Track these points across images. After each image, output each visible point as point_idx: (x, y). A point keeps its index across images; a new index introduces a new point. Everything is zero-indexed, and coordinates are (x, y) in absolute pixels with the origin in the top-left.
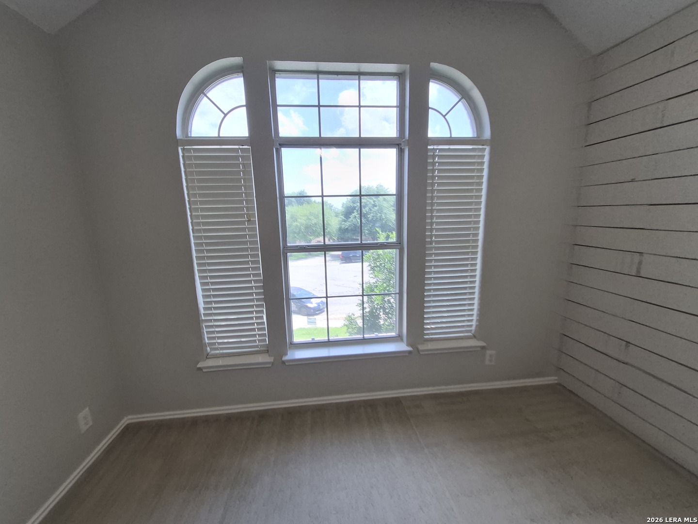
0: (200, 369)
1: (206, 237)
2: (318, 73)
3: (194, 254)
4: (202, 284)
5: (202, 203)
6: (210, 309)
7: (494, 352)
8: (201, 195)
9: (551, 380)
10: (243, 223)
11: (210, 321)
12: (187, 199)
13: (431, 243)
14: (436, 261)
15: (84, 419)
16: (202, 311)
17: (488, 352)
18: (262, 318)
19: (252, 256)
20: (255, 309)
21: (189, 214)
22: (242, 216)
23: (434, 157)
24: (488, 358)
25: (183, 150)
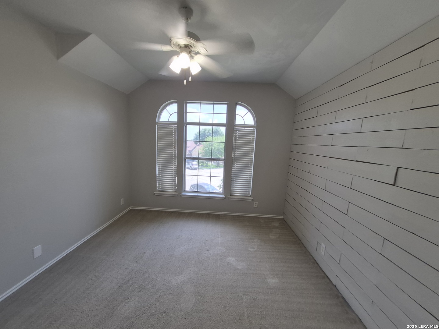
0: (154, 194)
1: (161, 152)
2: (200, 103)
3: (157, 157)
4: (158, 167)
5: (161, 141)
6: (160, 175)
7: (257, 202)
8: (161, 139)
9: (281, 217)
10: (172, 148)
11: (159, 179)
12: (157, 136)
13: (235, 160)
14: (237, 166)
15: (122, 201)
16: (157, 176)
17: (255, 202)
18: (175, 180)
19: (174, 159)
20: (174, 177)
21: (157, 144)
22: (172, 146)
23: (236, 131)
24: (255, 204)
25: (157, 125)
